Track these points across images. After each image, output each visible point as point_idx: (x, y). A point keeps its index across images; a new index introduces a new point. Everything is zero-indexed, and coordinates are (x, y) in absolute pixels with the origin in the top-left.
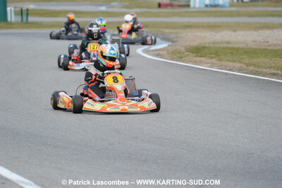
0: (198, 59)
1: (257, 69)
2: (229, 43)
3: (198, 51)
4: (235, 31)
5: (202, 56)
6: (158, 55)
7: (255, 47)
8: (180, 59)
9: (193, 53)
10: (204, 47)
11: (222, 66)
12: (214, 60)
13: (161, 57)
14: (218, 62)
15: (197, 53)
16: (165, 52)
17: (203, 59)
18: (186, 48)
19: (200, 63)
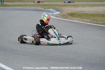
0: (73, 18)
1: (96, 22)
2: (83, 12)
3: (72, 15)
4: (83, 7)
5: (74, 17)
6: (57, 17)
7: (93, 13)
8: (66, 18)
9: (70, 16)
10: (74, 14)
11: (83, 21)
12: (79, 19)
13: (58, 17)
14: (81, 19)
15: (72, 16)
16: (59, 15)
17: (75, 18)
18: (67, 14)
19: (74, 19)
